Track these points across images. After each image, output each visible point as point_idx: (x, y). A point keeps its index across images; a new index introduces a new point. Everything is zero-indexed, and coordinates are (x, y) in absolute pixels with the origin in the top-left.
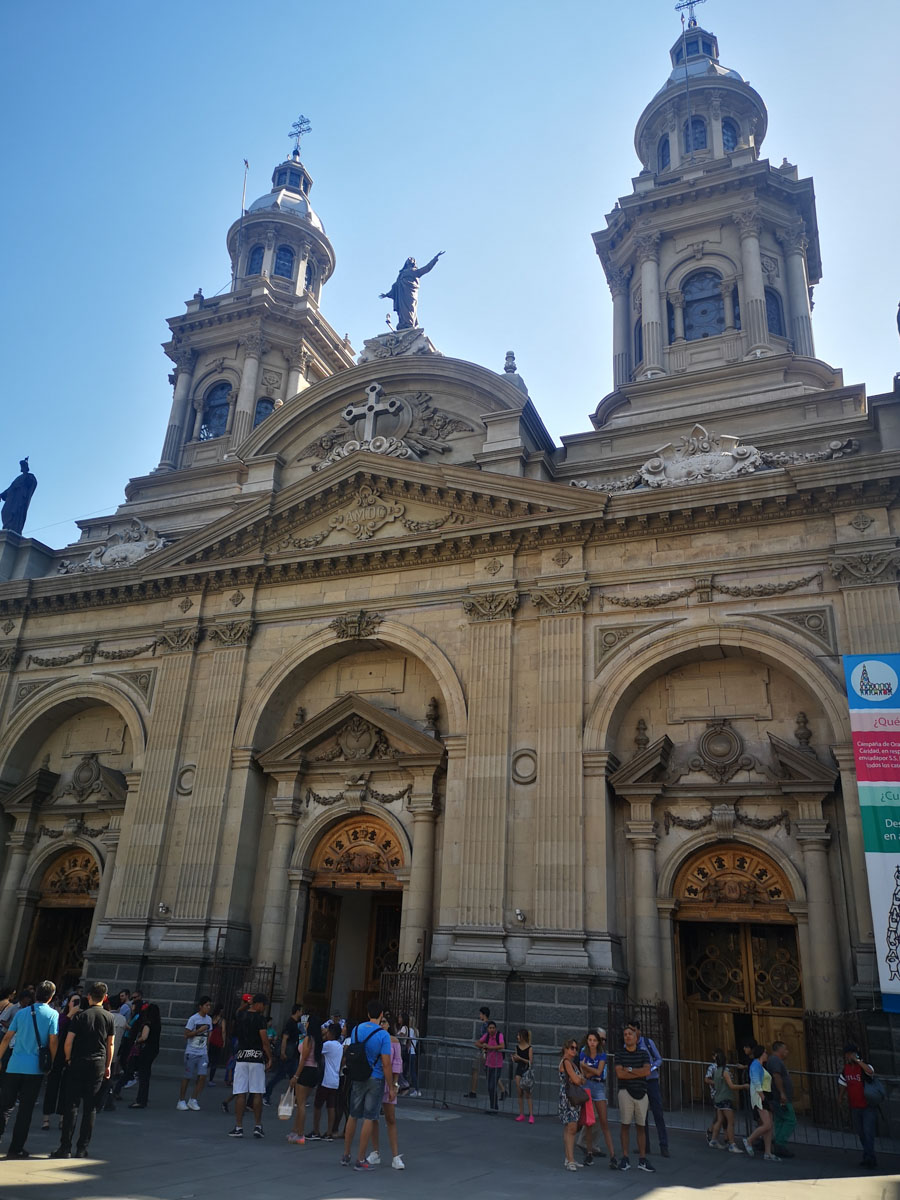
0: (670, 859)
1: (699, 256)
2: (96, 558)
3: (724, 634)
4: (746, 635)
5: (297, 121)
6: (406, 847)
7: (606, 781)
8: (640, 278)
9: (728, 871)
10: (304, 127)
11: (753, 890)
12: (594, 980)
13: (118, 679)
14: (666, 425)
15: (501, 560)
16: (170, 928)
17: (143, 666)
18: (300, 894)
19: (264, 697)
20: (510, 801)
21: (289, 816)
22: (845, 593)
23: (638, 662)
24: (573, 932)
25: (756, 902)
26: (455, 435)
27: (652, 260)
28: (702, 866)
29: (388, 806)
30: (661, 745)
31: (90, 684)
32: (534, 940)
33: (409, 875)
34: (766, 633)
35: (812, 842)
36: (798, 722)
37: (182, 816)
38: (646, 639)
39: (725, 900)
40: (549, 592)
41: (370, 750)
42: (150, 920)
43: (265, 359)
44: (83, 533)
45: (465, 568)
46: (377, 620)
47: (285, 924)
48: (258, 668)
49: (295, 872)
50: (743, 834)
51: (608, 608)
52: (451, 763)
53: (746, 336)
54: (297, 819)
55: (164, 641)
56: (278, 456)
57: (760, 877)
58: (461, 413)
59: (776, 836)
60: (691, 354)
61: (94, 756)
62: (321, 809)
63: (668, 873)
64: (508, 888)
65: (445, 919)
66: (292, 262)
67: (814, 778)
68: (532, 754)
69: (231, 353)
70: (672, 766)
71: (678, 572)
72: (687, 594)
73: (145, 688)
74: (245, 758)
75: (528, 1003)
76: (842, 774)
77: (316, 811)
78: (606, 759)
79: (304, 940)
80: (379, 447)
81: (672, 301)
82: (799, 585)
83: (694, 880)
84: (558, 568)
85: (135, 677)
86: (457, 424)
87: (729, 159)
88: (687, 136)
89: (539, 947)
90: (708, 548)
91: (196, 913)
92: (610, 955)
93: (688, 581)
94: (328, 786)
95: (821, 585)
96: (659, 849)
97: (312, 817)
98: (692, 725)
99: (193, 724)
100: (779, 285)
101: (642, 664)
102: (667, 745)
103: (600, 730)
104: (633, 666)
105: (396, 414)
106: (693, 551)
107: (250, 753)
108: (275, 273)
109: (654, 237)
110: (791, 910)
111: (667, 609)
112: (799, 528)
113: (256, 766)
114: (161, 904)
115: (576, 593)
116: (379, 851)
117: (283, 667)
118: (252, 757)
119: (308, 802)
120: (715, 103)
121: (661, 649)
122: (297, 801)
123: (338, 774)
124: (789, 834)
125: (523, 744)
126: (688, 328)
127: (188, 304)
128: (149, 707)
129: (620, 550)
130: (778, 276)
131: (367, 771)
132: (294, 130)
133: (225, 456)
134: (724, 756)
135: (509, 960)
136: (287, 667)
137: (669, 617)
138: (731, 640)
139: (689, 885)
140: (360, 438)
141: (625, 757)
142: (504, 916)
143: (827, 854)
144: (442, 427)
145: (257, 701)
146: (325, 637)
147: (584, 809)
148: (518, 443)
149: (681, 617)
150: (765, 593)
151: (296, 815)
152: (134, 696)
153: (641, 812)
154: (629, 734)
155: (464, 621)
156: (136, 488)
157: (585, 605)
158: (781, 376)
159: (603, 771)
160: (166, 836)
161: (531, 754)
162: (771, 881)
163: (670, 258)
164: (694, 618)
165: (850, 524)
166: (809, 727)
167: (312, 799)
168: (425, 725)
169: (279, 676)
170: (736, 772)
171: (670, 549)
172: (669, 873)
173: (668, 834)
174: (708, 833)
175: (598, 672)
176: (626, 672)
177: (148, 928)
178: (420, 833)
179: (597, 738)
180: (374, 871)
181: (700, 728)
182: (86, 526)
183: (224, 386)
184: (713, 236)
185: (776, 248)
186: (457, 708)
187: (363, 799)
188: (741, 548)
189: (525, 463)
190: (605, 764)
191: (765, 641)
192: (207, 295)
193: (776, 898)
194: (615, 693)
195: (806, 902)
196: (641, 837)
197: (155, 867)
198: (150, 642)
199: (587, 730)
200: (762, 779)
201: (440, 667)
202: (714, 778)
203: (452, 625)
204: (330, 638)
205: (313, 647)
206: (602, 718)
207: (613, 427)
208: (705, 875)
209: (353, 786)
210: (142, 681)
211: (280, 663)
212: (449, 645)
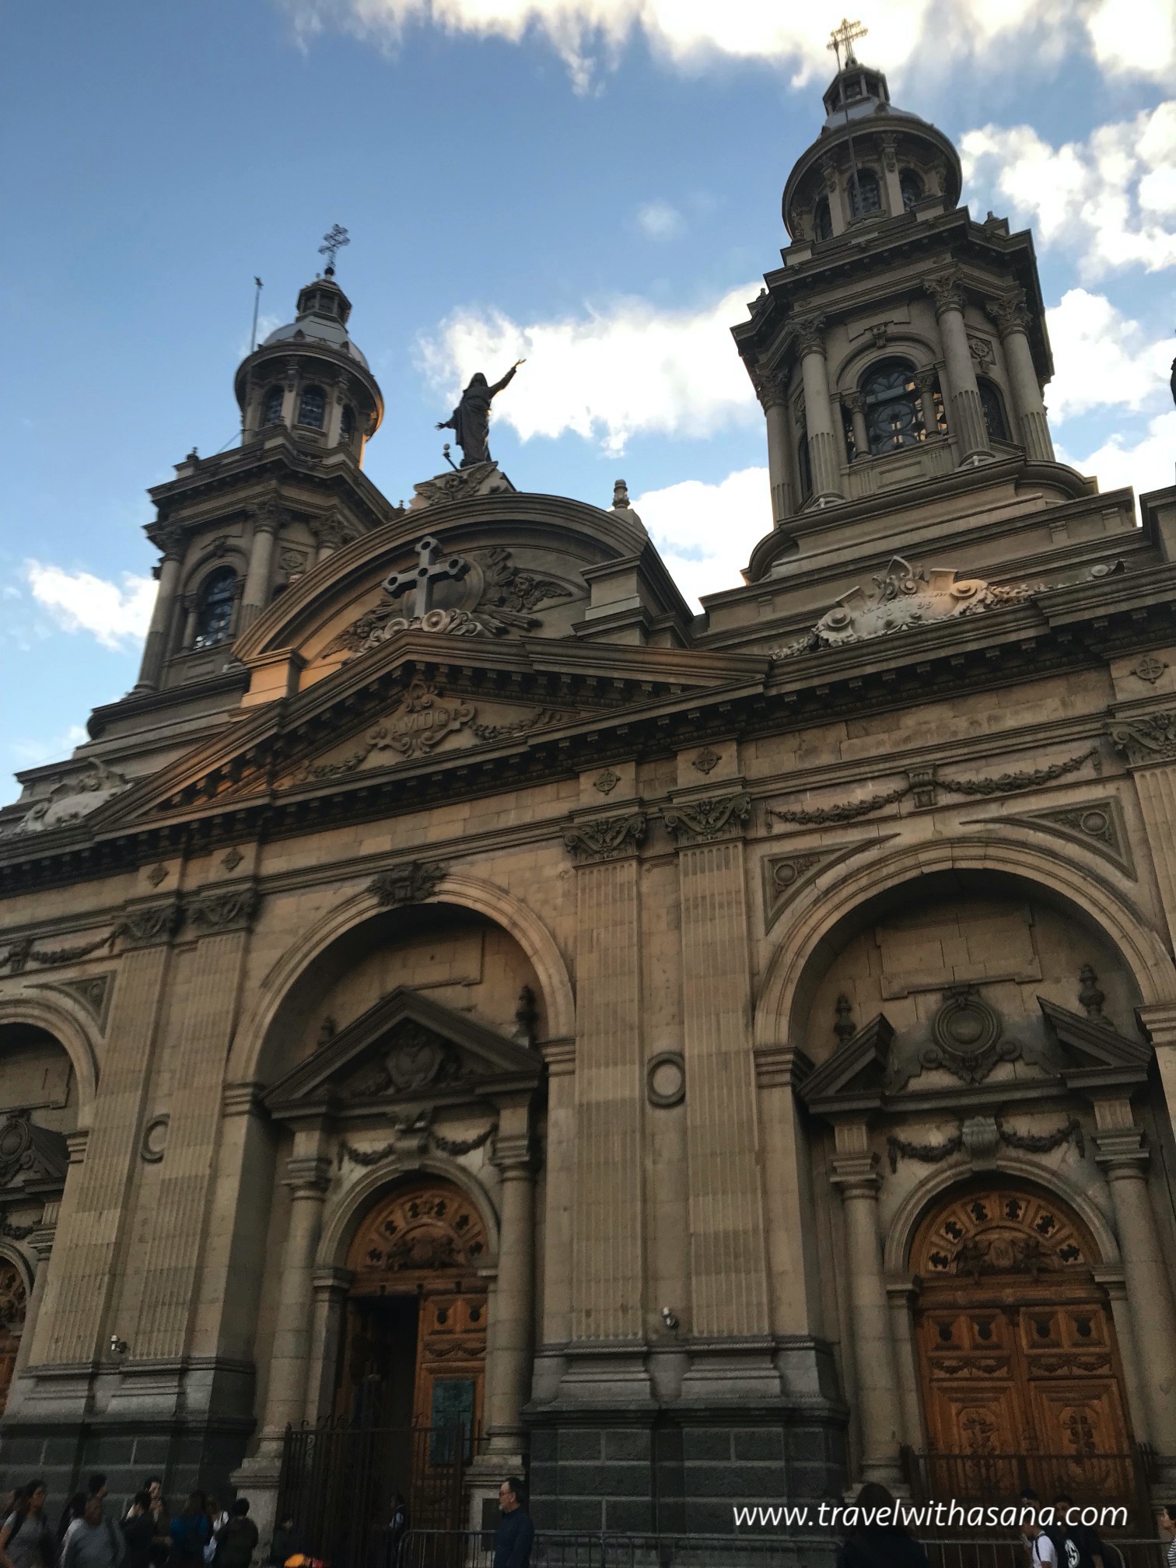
0: (901, 1209)
1: (881, 343)
2: (36, 819)
3: (958, 852)
4: (992, 851)
5: (330, 231)
6: (491, 1223)
7: (794, 1092)
8: (802, 380)
9: (994, 1224)
10: (340, 238)
11: (1032, 1250)
12: (790, 1415)
13: (61, 991)
14: (851, 567)
15: (617, 771)
16: (127, 1375)
17: (96, 970)
18: (331, 1308)
19: (271, 1003)
20: (647, 1137)
21: (312, 1185)
22: (1137, 775)
23: (829, 905)
24: (754, 1338)
25: (1041, 1270)
26: (546, 602)
27: (815, 352)
28: (952, 1219)
29: (462, 1160)
30: (876, 1029)
31: (18, 1002)
32: (693, 1356)
33: (495, 1266)
34: (1023, 845)
35: (1121, 1166)
36: (1082, 980)
37: (148, 1195)
38: (840, 870)
39: (991, 1270)
40: (690, 811)
41: (432, 1074)
42: (96, 1364)
43: (284, 534)
44: (25, 789)
45: (566, 789)
46: (437, 873)
47: (306, 1357)
48: (263, 958)
49: (321, 1273)
50: (1012, 1161)
51: (779, 828)
52: (554, 1083)
53: (956, 443)
54: (324, 1190)
55: (124, 930)
56: (293, 652)
57: (1043, 1229)
58: (553, 571)
59: (1063, 1160)
60: (882, 473)
61: (25, 1112)
62: (360, 1171)
63: (899, 1234)
64: (649, 1276)
65: (553, 1333)
66: (322, 407)
67: (1114, 1062)
68: (677, 1059)
69: (235, 529)
70: (894, 1063)
71: (881, 766)
72: (897, 797)
73: (98, 1002)
74: (243, 1100)
75: (688, 1464)
76: (1159, 1051)
77: (352, 1174)
78: (790, 1057)
79: (338, 1383)
80: (436, 624)
81: (849, 404)
82: (1066, 769)
83: (941, 1241)
84: (701, 775)
85: (86, 986)
86: (548, 587)
87: (912, 214)
88: (852, 196)
89: (705, 1368)
90: (924, 727)
91: (165, 1347)
92: (814, 1374)
93: (898, 778)
94: (371, 1134)
95: (1097, 767)
96: (883, 1197)
97: (346, 1186)
98: (921, 999)
99: (167, 1054)
100: (996, 374)
101: (837, 907)
102: (884, 1030)
103: (779, 1014)
104: (822, 912)
105: (459, 577)
106: (903, 733)
107: (249, 1090)
108: (299, 422)
109: (816, 323)
110: (1098, 1279)
111: (870, 822)
112: (1058, 687)
113: (260, 1110)
114: (114, 1338)
115: (731, 808)
116: (452, 1234)
117: (299, 956)
118: (254, 1095)
119: (341, 1161)
120: (888, 150)
121: (864, 882)
122: (323, 1161)
123: (384, 1114)
124: (1082, 1156)
125: (662, 1043)
126: (874, 440)
127: (179, 467)
128: (102, 1030)
129: (792, 742)
130: (993, 363)
131: (428, 1105)
132: (326, 244)
133: (226, 667)
134: (975, 1041)
135: (654, 1392)
136: (306, 956)
137: (872, 833)
138: (970, 860)
139: (934, 1251)
140: (409, 613)
141: (821, 1053)
142: (645, 1322)
143: (1147, 1182)
144: (527, 593)
145: (261, 1010)
146: (362, 906)
147: (762, 1139)
148: (636, 603)
149: (891, 832)
150: (1015, 787)
151: (322, 1184)
152: (81, 1015)
153: (852, 1139)
154: (825, 1019)
155: (566, 865)
156: (101, 721)
157: (745, 825)
158: (1011, 488)
159: (787, 1077)
160: (123, 1229)
161: (674, 1059)
162: (1060, 1236)
163: (840, 349)
164: (911, 832)
165: (1134, 673)
166: (1099, 986)
167: (346, 1158)
168: (514, 1029)
169: (294, 970)
170: (995, 1065)
171: (867, 734)
172: (901, 1233)
173: (894, 1171)
174: (956, 1165)
175: (769, 926)
176: (812, 922)
177: (92, 1378)
178: (511, 1200)
179: (775, 1026)
180: (444, 1265)
181: (932, 1002)
182: (28, 779)
183: (227, 572)
184: (898, 315)
185: (987, 327)
186: (560, 999)
187: (423, 1150)
188: (974, 723)
189: (648, 633)
190: (790, 1066)
191: (1022, 857)
192: (203, 455)
193: (1071, 1260)
194: (798, 954)
195: (1121, 1264)
196: (852, 1179)
197: (106, 1279)
198: (106, 933)
199: (760, 1016)
200: (1034, 1073)
201: (531, 938)
202: (961, 1078)
203: (550, 872)
204: (369, 907)
205: (345, 922)
206: (782, 994)
207: (774, 577)
208: (957, 1233)
209: (409, 1132)
210: (94, 993)
211: (296, 949)
212: (545, 902)
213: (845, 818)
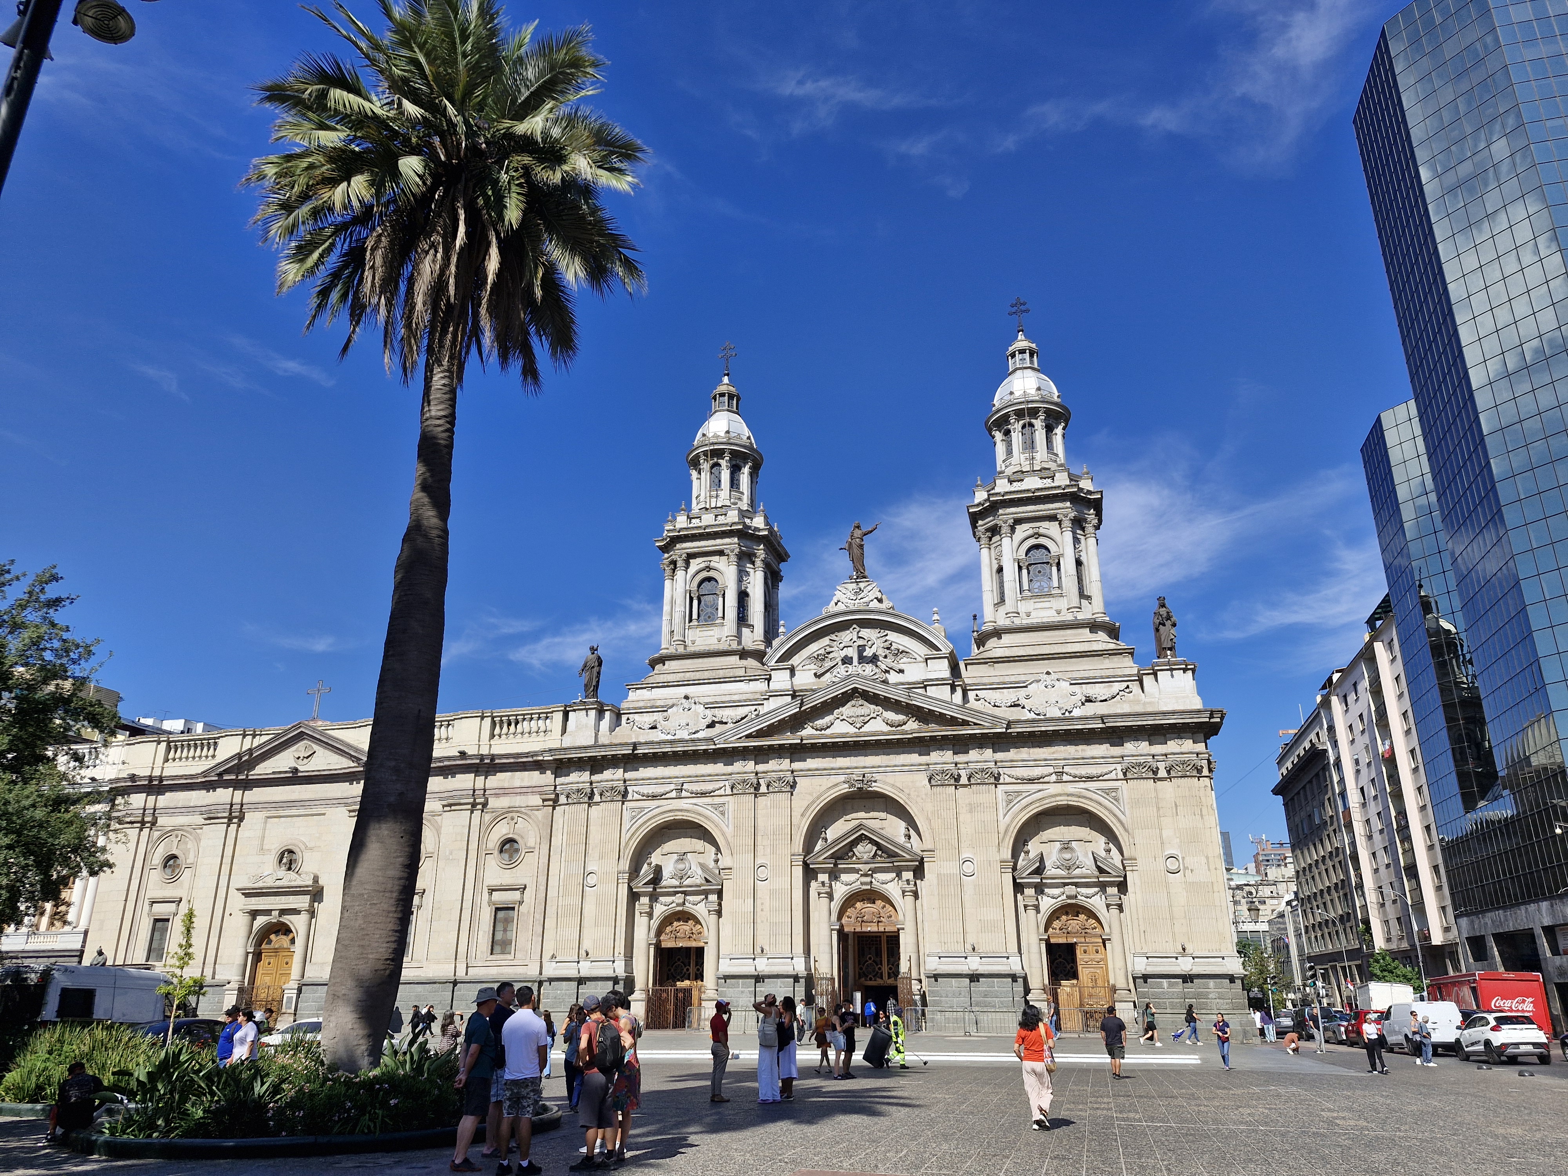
0: (1044, 914)
1: (1036, 536)
2: (664, 721)
3: (1070, 798)
4: (1080, 800)
6: (899, 909)
7: (1012, 876)
9: (1072, 918)
11: (1084, 927)
12: (1012, 976)
13: (703, 807)
15: (945, 748)
16: (768, 959)
17: (719, 800)
18: (837, 939)
19: (806, 823)
20: (962, 886)
21: (827, 893)
22: (1129, 781)
23: (1025, 812)
24: (1001, 953)
25: (1087, 933)
26: (905, 660)
27: (1009, 537)
28: (1058, 916)
29: (884, 886)
30: (1039, 856)
31: (683, 811)
32: (982, 958)
33: (904, 925)
34: (1091, 799)
35: (1113, 905)
36: (1105, 843)
38: (1029, 799)
39: (1071, 933)
40: (976, 771)
41: (873, 854)
42: (754, 954)
45: (923, 750)
46: (873, 779)
47: (831, 954)
48: (799, 804)
49: (834, 924)
50: (1079, 901)
51: (1008, 780)
52: (926, 866)
53: (1067, 596)
54: (831, 895)
55: (733, 785)
56: (791, 664)
57: (1087, 921)
58: (907, 646)
59: (1096, 902)
60: (1035, 603)
61: (685, 854)
62: (845, 888)
63: (1044, 921)
64: (964, 932)
67: (1114, 874)
68: (971, 860)
69: (716, 559)
70: (1043, 866)
71: (1045, 763)
72: (1050, 775)
73: (723, 813)
74: (798, 861)
77: (841, 889)
78: (1011, 864)
80: (864, 671)
81: (1021, 565)
82: (1106, 774)
83: (1055, 923)
84: (979, 757)
85: (716, 807)
86: (906, 653)
89: (984, 961)
91: (784, 949)
93: (1049, 768)
94: (850, 875)
95: (1116, 774)
96: (1039, 909)
97: (840, 893)
98: (1052, 843)
99: (760, 837)
100: (1083, 557)
101: (1026, 814)
102: (1042, 856)
103: (1007, 849)
104: (1023, 813)
105: (870, 647)
106: (1052, 750)
107: (800, 857)
109: (1009, 521)
110: (1103, 937)
111: (1040, 783)
113: (806, 865)
115: (991, 773)
116: (879, 910)
117: (815, 805)
118: (802, 859)
119: (836, 884)
121: (1038, 805)
122: (831, 884)
123: (854, 868)
124: (1102, 901)
125: (966, 855)
126: (1031, 584)
128: (728, 826)
129: (1012, 746)
130: (1082, 551)
131: (873, 866)
134: (1070, 860)
135: (969, 968)
136: (818, 805)
137: (1041, 787)
138: (1074, 802)
139: (1053, 925)
140: (850, 661)
142: (964, 946)
143: (1119, 910)
144: (897, 654)
145: (802, 825)
146: (841, 788)
147: (1002, 890)
149: (1047, 788)
150: (1090, 778)
151: (830, 893)
152: (716, 819)
153: (1030, 891)
154: (1019, 847)
155: (926, 783)
157: (996, 778)
159: (1010, 870)
160: (755, 906)
162: (1092, 923)
163: (1018, 536)
164: (1053, 789)
165: (1132, 746)
166: (1110, 846)
167: (838, 882)
168: (903, 840)
169: (813, 810)
170: (1076, 869)
171: (1039, 748)
173: (1043, 902)
174: (1062, 901)
175: (1004, 817)
176: (1021, 815)
177: (753, 959)
178: (909, 902)
179: (1007, 854)
180: (879, 922)
181: (1056, 845)
184: (1045, 524)
185: (1081, 532)
186: (927, 834)
187: (870, 882)
188: (1076, 752)
189: (952, 685)
190: (1011, 867)
191: (1090, 803)
193: (1095, 931)
194: (1014, 828)
195: (1111, 934)
196: (1029, 904)
197: (752, 924)
198: (721, 784)
199: (1000, 850)
200: (1089, 872)
201: (914, 809)
202: (1065, 872)
203: (920, 785)
204: (845, 789)
205: (835, 793)
206: (1009, 842)
208: (1060, 920)
209: (866, 875)
210: (720, 808)
211: (813, 802)
212: (918, 796)
213: (1031, 781)
